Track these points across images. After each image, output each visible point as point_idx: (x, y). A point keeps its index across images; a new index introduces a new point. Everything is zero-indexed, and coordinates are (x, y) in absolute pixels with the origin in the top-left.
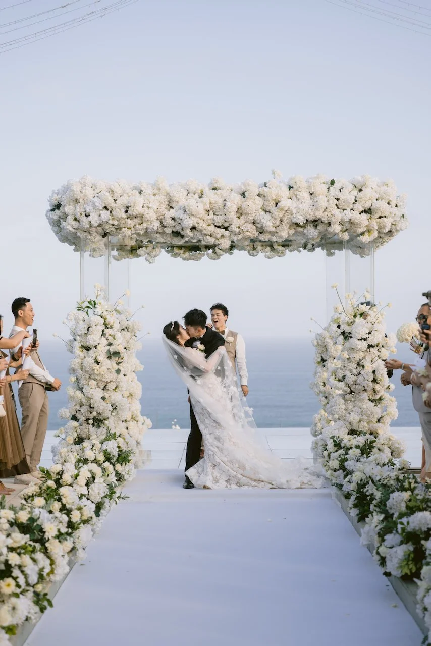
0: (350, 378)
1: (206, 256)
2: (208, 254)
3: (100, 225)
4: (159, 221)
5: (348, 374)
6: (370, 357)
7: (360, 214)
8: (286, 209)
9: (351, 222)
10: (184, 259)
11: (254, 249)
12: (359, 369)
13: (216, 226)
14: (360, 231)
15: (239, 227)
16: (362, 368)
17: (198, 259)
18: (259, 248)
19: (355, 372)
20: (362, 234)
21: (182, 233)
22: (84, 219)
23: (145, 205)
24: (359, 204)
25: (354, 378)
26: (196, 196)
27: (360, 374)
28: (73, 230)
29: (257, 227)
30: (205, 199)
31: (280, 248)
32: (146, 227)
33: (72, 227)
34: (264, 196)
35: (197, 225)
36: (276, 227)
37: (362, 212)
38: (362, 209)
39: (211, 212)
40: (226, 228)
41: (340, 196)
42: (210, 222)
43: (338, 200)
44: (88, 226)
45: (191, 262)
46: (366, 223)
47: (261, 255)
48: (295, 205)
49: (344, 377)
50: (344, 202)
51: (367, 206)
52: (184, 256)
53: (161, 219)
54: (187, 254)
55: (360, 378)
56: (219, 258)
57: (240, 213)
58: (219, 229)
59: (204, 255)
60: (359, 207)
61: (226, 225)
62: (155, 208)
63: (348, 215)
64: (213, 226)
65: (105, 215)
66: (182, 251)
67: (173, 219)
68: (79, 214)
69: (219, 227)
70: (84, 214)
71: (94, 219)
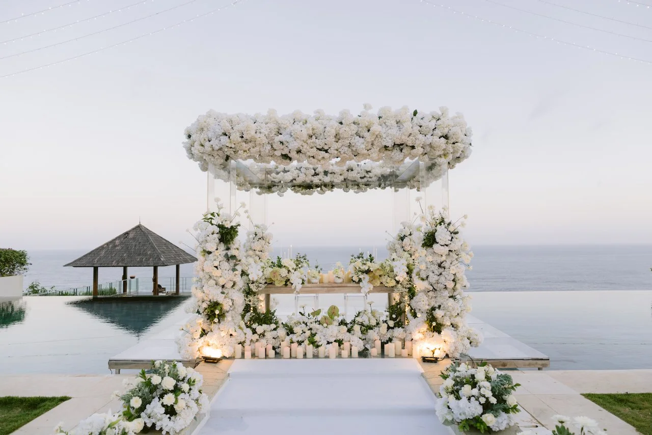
0: (433, 278)
1: (316, 192)
2: (317, 191)
3: (220, 149)
4: (270, 145)
5: (431, 274)
6: (450, 260)
7: (440, 138)
8: (377, 133)
9: (431, 145)
10: (302, 194)
11: (347, 187)
12: (441, 270)
13: (318, 149)
14: (438, 153)
15: (337, 150)
16: (443, 269)
17: (311, 194)
18: (350, 186)
19: (437, 272)
20: (440, 156)
21: (289, 155)
22: (207, 144)
23: (257, 131)
24: (438, 129)
25: (436, 278)
26: (301, 123)
27: (441, 274)
28: (200, 154)
29: (352, 150)
30: (308, 125)
31: (364, 186)
32: (259, 150)
33: (199, 151)
34: (359, 124)
35: (301, 148)
36: (368, 150)
37: (441, 137)
38: (440, 134)
39: (314, 137)
40: (326, 151)
41: (422, 122)
42: (312, 145)
43: (421, 126)
44: (211, 149)
45: (307, 196)
46: (444, 146)
47: (351, 191)
48: (384, 130)
49: (427, 277)
50: (426, 128)
51: (445, 131)
52: (302, 192)
53: (272, 143)
54: (304, 190)
55: (442, 279)
56: (325, 193)
57: (337, 137)
58: (320, 151)
59: (315, 191)
60: (439, 132)
61: (326, 148)
62: (267, 133)
63: (429, 139)
64: (315, 149)
65: (224, 140)
66: (301, 189)
67: (281, 143)
68: (203, 140)
69: (320, 150)
70: (207, 139)
71: (216, 144)
